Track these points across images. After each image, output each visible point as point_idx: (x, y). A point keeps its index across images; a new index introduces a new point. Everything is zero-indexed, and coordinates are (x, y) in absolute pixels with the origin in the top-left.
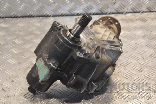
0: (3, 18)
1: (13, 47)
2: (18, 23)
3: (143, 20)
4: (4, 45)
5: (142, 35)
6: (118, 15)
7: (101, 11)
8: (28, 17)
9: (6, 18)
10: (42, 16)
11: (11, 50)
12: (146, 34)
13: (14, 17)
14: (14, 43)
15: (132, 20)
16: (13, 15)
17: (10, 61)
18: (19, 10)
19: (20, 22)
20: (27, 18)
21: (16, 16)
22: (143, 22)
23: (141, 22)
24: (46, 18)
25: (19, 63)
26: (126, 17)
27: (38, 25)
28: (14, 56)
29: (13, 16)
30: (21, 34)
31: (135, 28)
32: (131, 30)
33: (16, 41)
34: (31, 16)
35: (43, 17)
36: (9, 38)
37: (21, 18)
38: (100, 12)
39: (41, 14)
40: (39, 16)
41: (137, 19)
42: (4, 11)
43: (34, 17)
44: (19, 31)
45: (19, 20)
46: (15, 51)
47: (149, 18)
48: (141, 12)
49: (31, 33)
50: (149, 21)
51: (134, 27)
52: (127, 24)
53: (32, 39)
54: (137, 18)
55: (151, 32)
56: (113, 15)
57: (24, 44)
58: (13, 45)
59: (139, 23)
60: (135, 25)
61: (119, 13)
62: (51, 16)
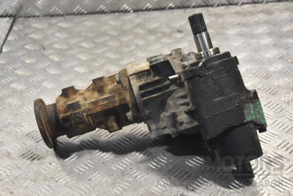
0: (62, 15)
1: (81, 52)
2: (84, 21)
3: (269, 13)
4: (66, 50)
5: (268, 31)
6: (231, 6)
7: (205, 2)
8: (98, 13)
9: (67, 15)
10: (118, 12)
11: (77, 56)
12: (273, 30)
13: (78, 14)
14: (81, 47)
15: (252, 13)
16: (77, 10)
17: (77, 69)
18: (85, 3)
19: (86, 20)
20: (96, 15)
21: (81, 12)
22: (268, 15)
23: (265, 15)
24: (125, 14)
25: (91, 72)
26: (243, 9)
27: (113, 23)
28: (82, 63)
29: (76, 13)
30: (90, 35)
31: (257, 24)
32: (251, 25)
33: (83, 45)
34: (102, 12)
35: (120, 13)
36: (73, 41)
37: (88, 15)
38: (204, 4)
39: (116, 8)
40: (114, 12)
41: (259, 12)
42: (64, 5)
43: (106, 13)
44: (87, 32)
45: (86, 17)
46: (83, 57)
47: (276, 9)
48: (264, 2)
49: (104, 34)
50: (277, 14)
51: (255, 22)
52: (245, 18)
53: (106, 41)
54: (260, 10)
55: (280, 27)
56: (223, 7)
57: (95, 47)
58: (80, 50)
59: (262, 17)
60: (256, 19)
61: (231, 4)
62: (132, 11)
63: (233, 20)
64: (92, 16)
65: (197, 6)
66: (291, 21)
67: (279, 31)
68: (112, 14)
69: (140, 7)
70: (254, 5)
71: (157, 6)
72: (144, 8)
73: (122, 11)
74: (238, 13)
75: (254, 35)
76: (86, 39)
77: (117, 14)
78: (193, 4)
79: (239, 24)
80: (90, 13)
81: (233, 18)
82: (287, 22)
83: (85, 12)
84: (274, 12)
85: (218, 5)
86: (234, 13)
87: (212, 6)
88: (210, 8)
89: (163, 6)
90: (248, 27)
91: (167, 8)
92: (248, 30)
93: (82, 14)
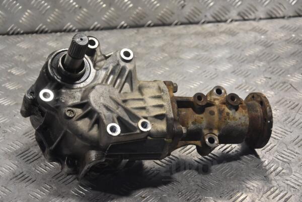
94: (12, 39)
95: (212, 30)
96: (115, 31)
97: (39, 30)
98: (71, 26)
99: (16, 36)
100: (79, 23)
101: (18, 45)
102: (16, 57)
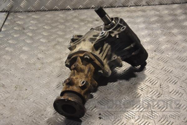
0: (34, 11)
1: (44, 31)
2: (46, 14)
3: (144, 11)
4: (36, 30)
5: (143, 21)
6: (124, 7)
7: (111, 5)
8: (54, 10)
9: (37, 11)
10: (65, 10)
11: (42, 33)
12: (146, 20)
13: (43, 11)
14: (44, 28)
15: (135, 11)
16: (42, 9)
17: (41, 40)
18: (47, 5)
19: (48, 14)
21: (44, 10)
22: (143, 13)
23: (142, 13)
25: (49, 41)
26: (130, 9)
27: (62, 15)
28: (44, 37)
29: (42, 10)
30: (49, 22)
31: (138, 17)
32: (135, 17)
33: (45, 27)
34: (56, 10)
35: (66, 11)
36: (40, 25)
37: (48, 11)
38: (110, 6)
39: (63, 8)
40: (63, 10)
41: (139, 11)
42: (35, 6)
43: (58, 10)
44: (47, 20)
45: (47, 13)
46: (45, 34)
47: (147, 9)
48: (142, 6)
49: (57, 21)
50: (148, 12)
51: (137, 16)
52: (131, 14)
53: (58, 25)
54: (139, 9)
55: (149, 19)
56: (120, 8)
57: (52, 29)
58: (44, 30)
59: (140, 13)
60: (137, 14)
61: (124, 6)
62: (72, 9)
63: (125, 15)
64: (51, 11)
65: (106, 7)
66: (155, 15)
67: (149, 21)
68: (61, 11)
69: (76, 7)
70: (136, 7)
71: (85, 7)
72: (79, 8)
73: (66, 9)
74: (128, 11)
75: (135, 23)
76: (47, 24)
77: (64, 11)
78: (105, 6)
79: (128, 17)
80: (50, 10)
81: (125, 13)
82: (153, 16)
83: (47, 10)
84: (146, 11)
85: (118, 7)
86: (125, 11)
87: (115, 7)
88: (113, 8)
89: (89, 7)
90: (133, 19)
91: (91, 8)
92: (133, 20)
93: (45, 11)
94: (43, 13)
95: (134, 9)
96: (89, 10)
97: (55, 9)
98: (69, 7)
99: (45, 12)
100: (73, 6)
101: (46, 16)
102: (46, 21)
